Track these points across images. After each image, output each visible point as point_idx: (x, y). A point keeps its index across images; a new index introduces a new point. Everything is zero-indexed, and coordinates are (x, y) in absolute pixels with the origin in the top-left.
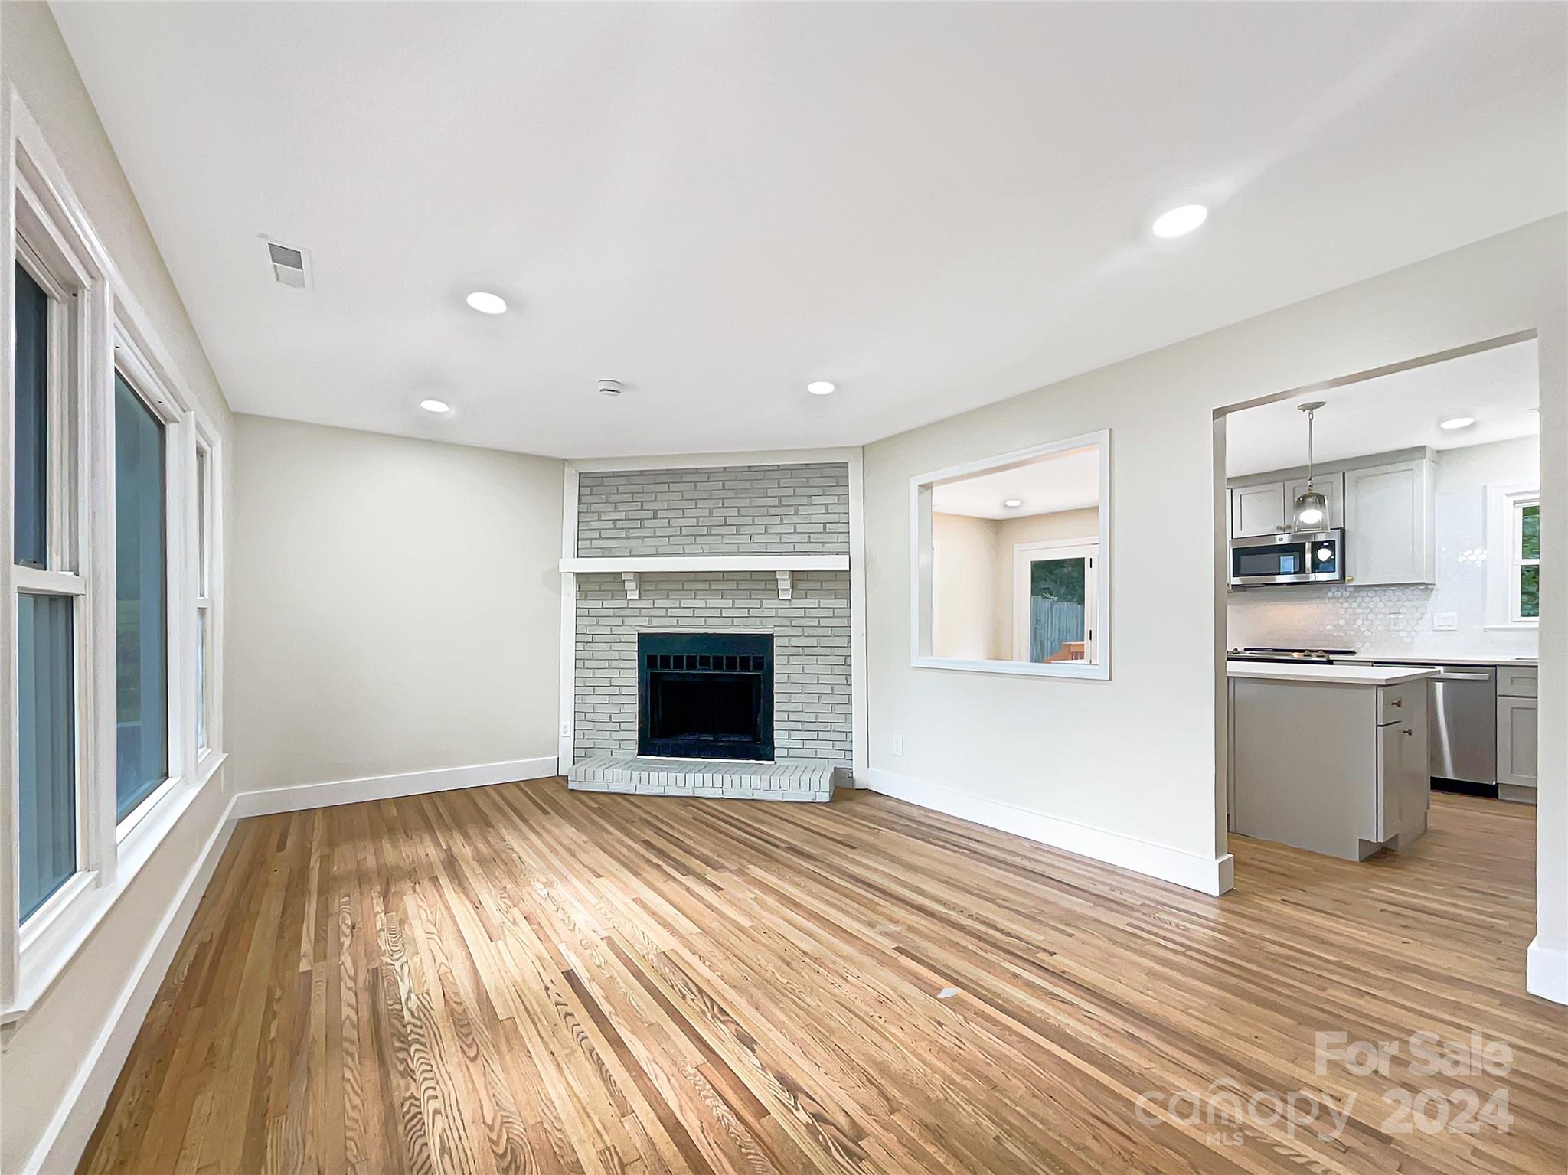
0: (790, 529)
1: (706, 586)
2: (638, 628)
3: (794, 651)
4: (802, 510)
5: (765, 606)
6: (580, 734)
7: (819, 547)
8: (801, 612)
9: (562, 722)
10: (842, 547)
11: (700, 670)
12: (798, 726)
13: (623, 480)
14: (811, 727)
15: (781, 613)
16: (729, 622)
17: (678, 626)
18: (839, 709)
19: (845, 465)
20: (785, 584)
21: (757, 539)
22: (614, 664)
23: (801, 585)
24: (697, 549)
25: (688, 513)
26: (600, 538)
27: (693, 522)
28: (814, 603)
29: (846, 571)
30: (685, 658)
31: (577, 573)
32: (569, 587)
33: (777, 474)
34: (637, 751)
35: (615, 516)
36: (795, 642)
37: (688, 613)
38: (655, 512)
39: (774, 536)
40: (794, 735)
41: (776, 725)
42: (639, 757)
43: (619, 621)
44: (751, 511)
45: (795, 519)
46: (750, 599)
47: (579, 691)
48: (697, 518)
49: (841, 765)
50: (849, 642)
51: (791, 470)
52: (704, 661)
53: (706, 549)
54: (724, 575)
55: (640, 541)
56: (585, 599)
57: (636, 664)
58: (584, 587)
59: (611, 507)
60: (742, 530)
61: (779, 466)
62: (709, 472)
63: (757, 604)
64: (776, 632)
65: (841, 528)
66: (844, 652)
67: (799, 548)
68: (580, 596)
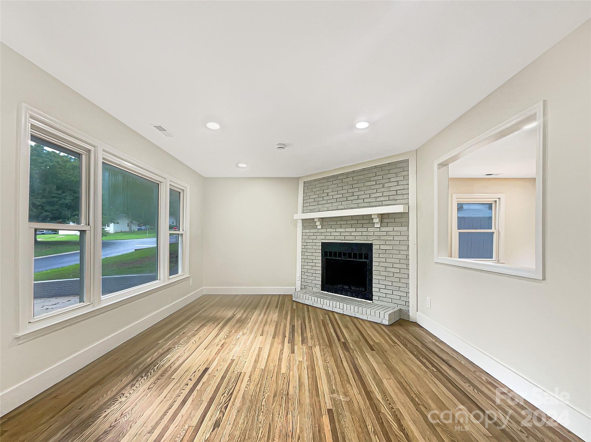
0: (380, 194)
1: (345, 222)
2: (321, 240)
3: (382, 251)
4: (386, 185)
5: (369, 230)
6: (303, 280)
7: (394, 202)
8: (385, 233)
9: (297, 275)
10: (404, 201)
11: (343, 258)
12: (384, 287)
13: (317, 182)
14: (390, 288)
15: (376, 234)
16: (353, 238)
17: (335, 239)
18: (403, 281)
19: (407, 161)
20: (377, 220)
21: (366, 200)
22: (314, 254)
23: (385, 220)
24: (342, 207)
25: (339, 192)
26: (310, 206)
27: (341, 196)
28: (391, 229)
29: (407, 213)
30: (337, 253)
31: (303, 220)
32: (300, 225)
33: (375, 170)
34: (321, 289)
35: (314, 197)
36: (382, 247)
37: (338, 234)
38: (328, 193)
39: (374, 198)
40: (382, 290)
41: (374, 285)
42: (321, 291)
43: (315, 237)
44: (364, 189)
45: (383, 190)
46: (363, 227)
47: (303, 264)
48: (342, 194)
49: (403, 308)
50: (408, 248)
51: (381, 167)
52: (345, 254)
53: (346, 207)
54: (352, 217)
55: (322, 206)
56: (305, 229)
57: (320, 255)
58: (305, 225)
59: (313, 193)
60: (360, 197)
61: (376, 166)
62: (347, 174)
63: (365, 230)
64: (374, 242)
65: (405, 192)
66: (405, 253)
67: (384, 203)
68: (303, 228)
